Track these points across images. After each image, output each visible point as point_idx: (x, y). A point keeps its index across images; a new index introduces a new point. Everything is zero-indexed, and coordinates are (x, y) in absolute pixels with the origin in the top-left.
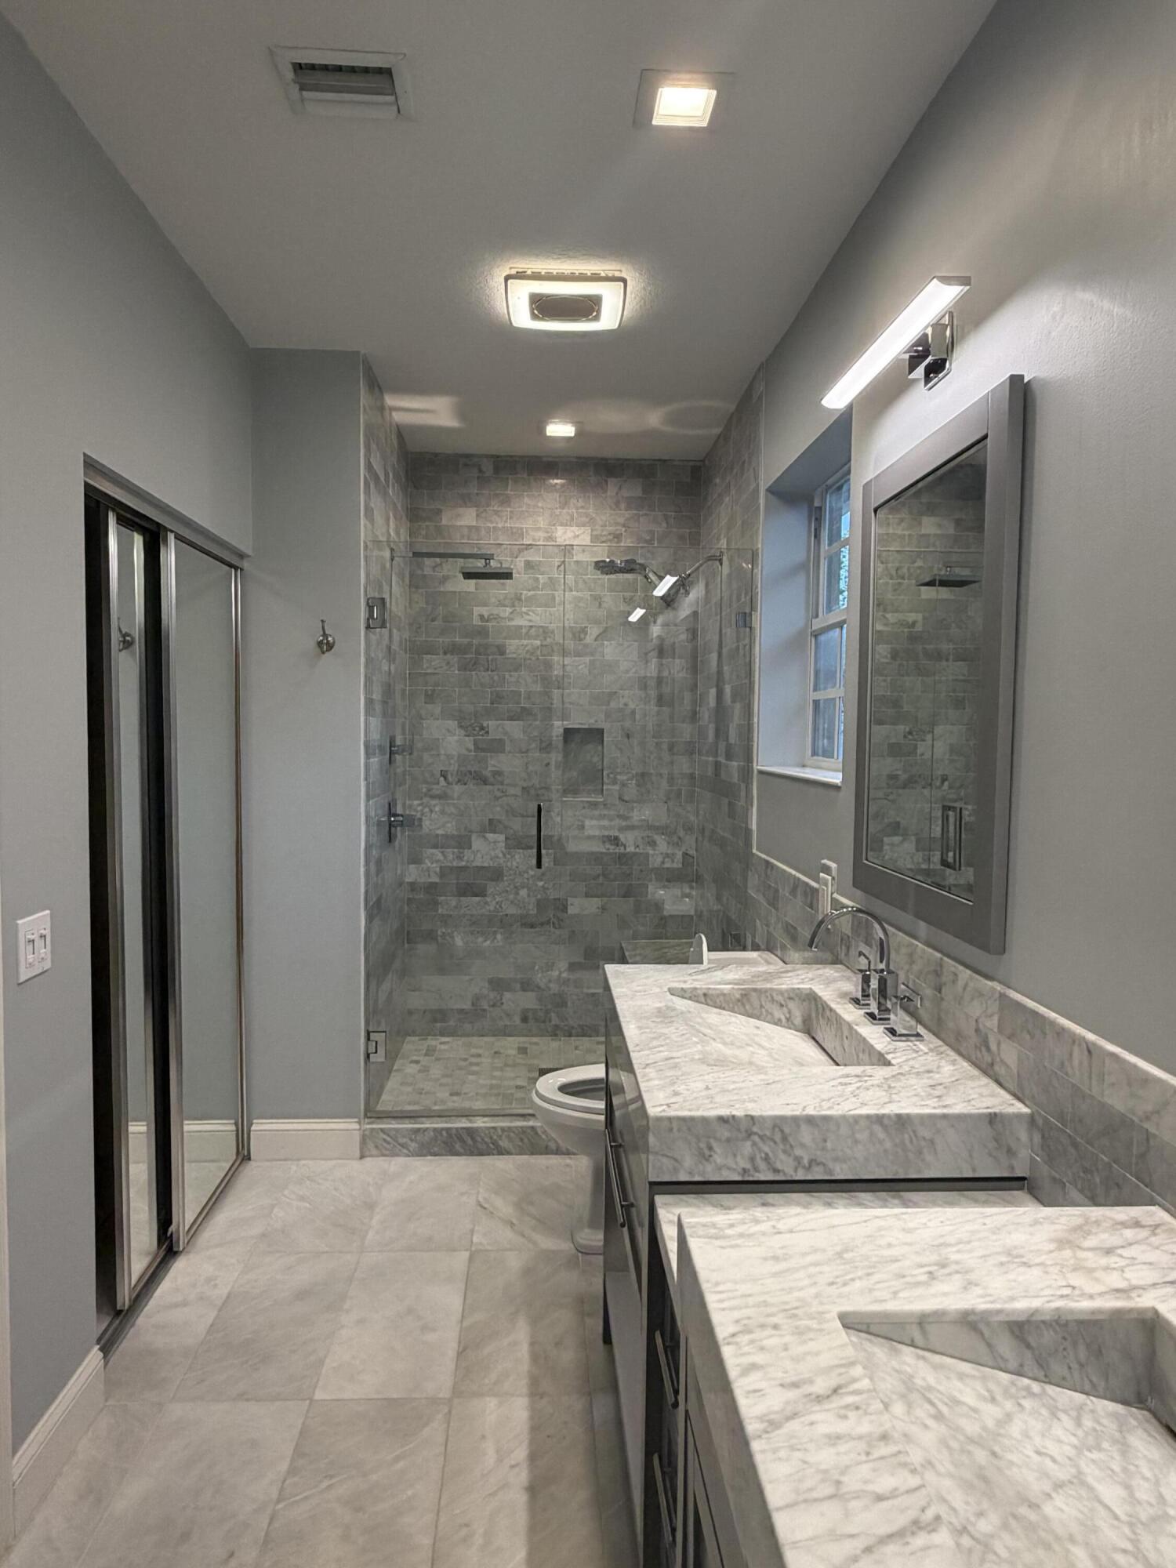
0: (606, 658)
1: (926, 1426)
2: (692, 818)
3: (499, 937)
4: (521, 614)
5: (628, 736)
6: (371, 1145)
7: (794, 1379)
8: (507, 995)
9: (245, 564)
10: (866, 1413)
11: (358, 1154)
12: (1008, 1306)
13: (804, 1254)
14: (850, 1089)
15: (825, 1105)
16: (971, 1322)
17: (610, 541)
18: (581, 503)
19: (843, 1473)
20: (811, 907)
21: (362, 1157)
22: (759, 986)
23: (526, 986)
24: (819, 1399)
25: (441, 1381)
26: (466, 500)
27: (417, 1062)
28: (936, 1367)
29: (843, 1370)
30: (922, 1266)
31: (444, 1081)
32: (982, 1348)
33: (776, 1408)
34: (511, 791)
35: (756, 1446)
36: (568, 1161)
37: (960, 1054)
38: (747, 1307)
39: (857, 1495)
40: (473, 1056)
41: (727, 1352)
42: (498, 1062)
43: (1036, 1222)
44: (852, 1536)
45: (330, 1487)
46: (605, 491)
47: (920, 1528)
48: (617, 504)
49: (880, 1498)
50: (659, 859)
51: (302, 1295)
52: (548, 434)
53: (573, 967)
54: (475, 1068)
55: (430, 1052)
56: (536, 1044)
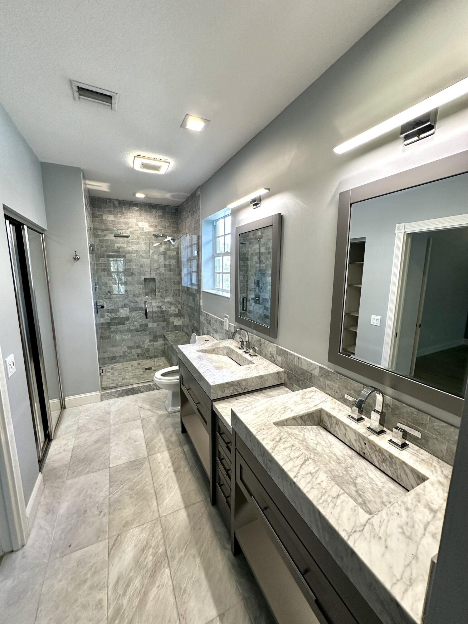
0: (155, 259)
1: (295, 441)
2: (180, 300)
3: (129, 335)
4: (130, 246)
5: (162, 280)
6: (104, 397)
7: (272, 439)
8: (133, 350)
9: (45, 233)
10: (288, 442)
11: (100, 400)
12: (300, 414)
13: (260, 412)
14: (249, 370)
15: (246, 376)
16: (294, 418)
17: (154, 227)
18: (145, 216)
19: (289, 455)
20: (222, 325)
21: (101, 401)
22: (217, 347)
23: (138, 347)
24: (279, 442)
25: (144, 453)
26: (110, 212)
27: (110, 372)
28: (290, 428)
29: (279, 435)
30: (282, 409)
31: (119, 376)
32: (296, 422)
33: (272, 446)
34: (130, 296)
35: (273, 454)
36: (160, 391)
37: (266, 359)
38: (256, 426)
39: (294, 458)
40: (125, 368)
41: (258, 437)
42: (133, 368)
43: (296, 395)
44: (297, 466)
45: (123, 487)
46: (152, 213)
47: (306, 461)
48: (156, 216)
49: (298, 457)
50: (172, 311)
51: (96, 442)
52: (136, 196)
53: (150, 341)
54: (127, 371)
55: (112, 368)
56: (142, 362)
